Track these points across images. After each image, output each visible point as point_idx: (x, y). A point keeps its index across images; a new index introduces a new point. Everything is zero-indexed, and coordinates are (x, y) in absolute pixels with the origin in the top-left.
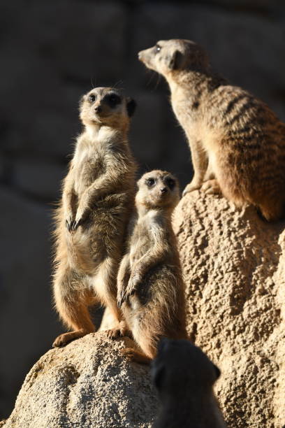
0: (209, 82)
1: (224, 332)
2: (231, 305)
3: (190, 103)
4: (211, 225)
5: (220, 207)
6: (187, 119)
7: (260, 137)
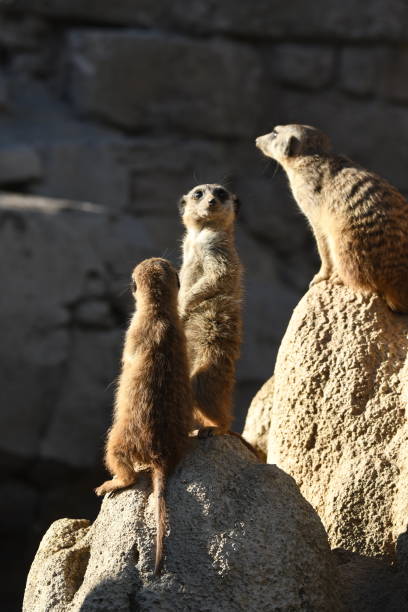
0: (331, 163)
1: (345, 433)
2: (352, 404)
3: (311, 187)
4: (336, 318)
5: (347, 299)
6: (309, 204)
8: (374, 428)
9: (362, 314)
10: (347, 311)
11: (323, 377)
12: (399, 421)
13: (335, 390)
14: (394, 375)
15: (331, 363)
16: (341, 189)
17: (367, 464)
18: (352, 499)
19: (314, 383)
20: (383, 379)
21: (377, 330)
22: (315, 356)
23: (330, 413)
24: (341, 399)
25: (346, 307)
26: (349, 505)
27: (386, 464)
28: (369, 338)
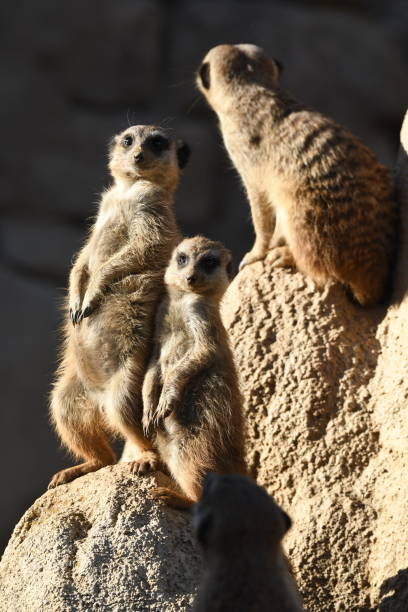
1: (298, 465)
2: (309, 425)
3: (246, 137)
4: (280, 312)
5: (293, 286)
7: (352, 186)
8: (338, 458)
9: (316, 306)
10: (294, 301)
11: (267, 390)
12: (373, 448)
13: (284, 407)
14: (362, 387)
15: (277, 371)
16: (290, 142)
17: (333, 505)
18: (314, 551)
19: (255, 398)
20: (348, 392)
21: (337, 327)
22: (255, 362)
23: (278, 438)
24: (293, 419)
25: (292, 297)
26: (310, 560)
27: (357, 505)
28: (327, 337)
